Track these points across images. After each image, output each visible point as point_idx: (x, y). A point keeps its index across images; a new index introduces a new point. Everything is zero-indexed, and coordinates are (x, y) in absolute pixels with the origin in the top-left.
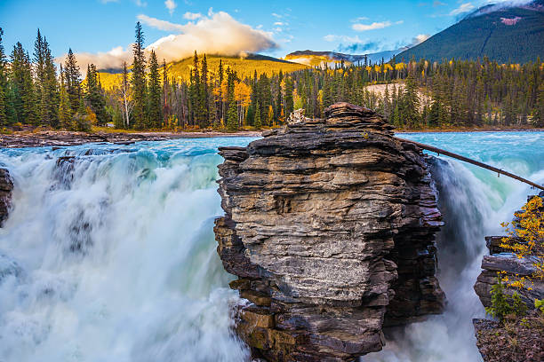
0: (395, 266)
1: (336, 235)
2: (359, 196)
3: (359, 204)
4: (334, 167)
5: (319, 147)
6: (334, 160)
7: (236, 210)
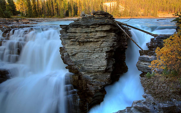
0: (114, 60)
1: (97, 52)
2: (104, 40)
3: (104, 42)
4: (97, 31)
5: (92, 25)
6: (97, 29)
7: (67, 45)
